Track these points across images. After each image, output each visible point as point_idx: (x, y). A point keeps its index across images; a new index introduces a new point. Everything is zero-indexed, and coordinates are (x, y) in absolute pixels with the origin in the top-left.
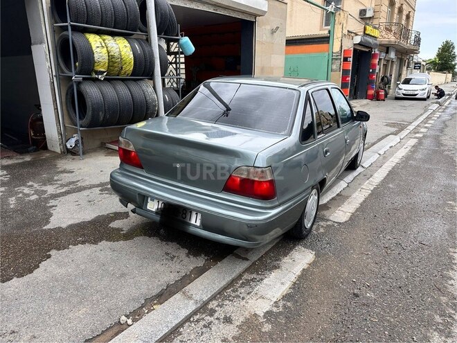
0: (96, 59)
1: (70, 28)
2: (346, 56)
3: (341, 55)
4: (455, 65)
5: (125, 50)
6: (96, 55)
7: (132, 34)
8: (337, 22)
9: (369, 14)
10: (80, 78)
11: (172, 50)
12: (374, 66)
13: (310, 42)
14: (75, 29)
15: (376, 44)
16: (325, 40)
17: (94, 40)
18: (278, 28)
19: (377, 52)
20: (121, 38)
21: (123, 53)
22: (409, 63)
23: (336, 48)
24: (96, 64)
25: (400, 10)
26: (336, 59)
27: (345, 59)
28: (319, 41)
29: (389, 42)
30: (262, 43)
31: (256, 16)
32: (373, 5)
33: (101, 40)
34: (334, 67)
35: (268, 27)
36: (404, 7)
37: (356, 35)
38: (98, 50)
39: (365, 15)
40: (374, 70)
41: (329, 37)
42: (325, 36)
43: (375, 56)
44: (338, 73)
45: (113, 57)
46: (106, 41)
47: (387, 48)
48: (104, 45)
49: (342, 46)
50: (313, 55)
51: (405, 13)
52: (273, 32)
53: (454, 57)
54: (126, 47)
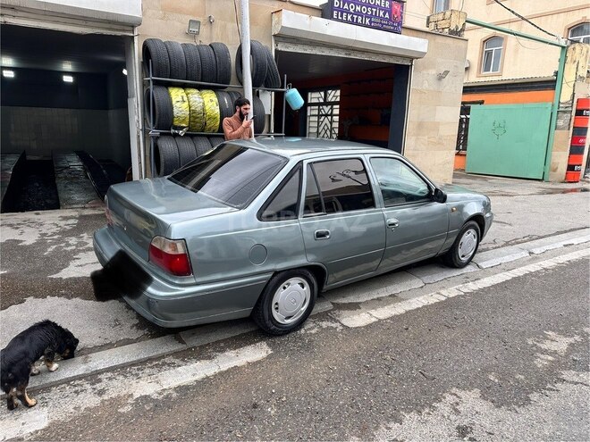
0: (175, 113)
1: (151, 82)
2: (580, 108)
3: (572, 107)
5: (210, 104)
6: (175, 110)
8: (569, 59)
10: (157, 133)
11: (329, 99)
13: (527, 88)
14: (156, 83)
16: (549, 85)
17: (176, 94)
18: (447, 72)
20: (210, 91)
21: (207, 108)
23: (566, 96)
24: (175, 119)
26: (565, 112)
27: (579, 113)
30: (421, 92)
31: (412, 59)
33: (184, 95)
35: (433, 72)
38: (178, 105)
41: (555, 81)
42: (549, 79)
44: (566, 131)
45: (194, 112)
46: (190, 95)
48: (185, 99)
49: (574, 94)
52: (441, 77)
54: (212, 101)
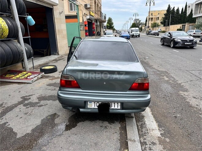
3: (83, 24)
4: (113, 26)
7: (3, 14)
8: (79, 9)
9: (88, 6)
12: (94, 28)
15: (94, 19)
16: (75, 17)
18: (62, 11)
19: (94, 22)
21: (2, 26)
22: (102, 26)
23: (81, 21)
25: (98, 6)
26: (82, 25)
27: (85, 25)
28: (73, 18)
29: (98, 18)
31: (53, 6)
32: (89, 3)
34: (81, 29)
35: (58, 11)
36: (99, 4)
37: (87, 15)
39: (87, 7)
40: (94, 30)
41: (77, 16)
42: (75, 15)
43: (93, 24)
44: (83, 31)
47: (96, 21)
49: (83, 20)
50: (71, 23)
51: (99, 6)
52: (60, 13)
53: (113, 24)
54: (3, 22)
